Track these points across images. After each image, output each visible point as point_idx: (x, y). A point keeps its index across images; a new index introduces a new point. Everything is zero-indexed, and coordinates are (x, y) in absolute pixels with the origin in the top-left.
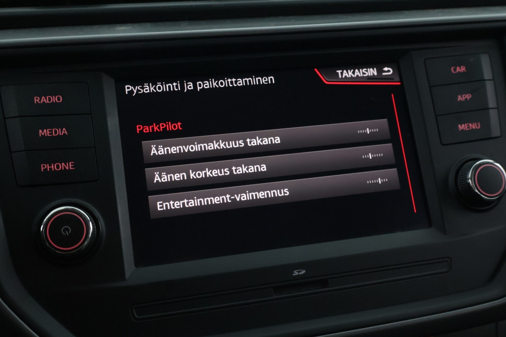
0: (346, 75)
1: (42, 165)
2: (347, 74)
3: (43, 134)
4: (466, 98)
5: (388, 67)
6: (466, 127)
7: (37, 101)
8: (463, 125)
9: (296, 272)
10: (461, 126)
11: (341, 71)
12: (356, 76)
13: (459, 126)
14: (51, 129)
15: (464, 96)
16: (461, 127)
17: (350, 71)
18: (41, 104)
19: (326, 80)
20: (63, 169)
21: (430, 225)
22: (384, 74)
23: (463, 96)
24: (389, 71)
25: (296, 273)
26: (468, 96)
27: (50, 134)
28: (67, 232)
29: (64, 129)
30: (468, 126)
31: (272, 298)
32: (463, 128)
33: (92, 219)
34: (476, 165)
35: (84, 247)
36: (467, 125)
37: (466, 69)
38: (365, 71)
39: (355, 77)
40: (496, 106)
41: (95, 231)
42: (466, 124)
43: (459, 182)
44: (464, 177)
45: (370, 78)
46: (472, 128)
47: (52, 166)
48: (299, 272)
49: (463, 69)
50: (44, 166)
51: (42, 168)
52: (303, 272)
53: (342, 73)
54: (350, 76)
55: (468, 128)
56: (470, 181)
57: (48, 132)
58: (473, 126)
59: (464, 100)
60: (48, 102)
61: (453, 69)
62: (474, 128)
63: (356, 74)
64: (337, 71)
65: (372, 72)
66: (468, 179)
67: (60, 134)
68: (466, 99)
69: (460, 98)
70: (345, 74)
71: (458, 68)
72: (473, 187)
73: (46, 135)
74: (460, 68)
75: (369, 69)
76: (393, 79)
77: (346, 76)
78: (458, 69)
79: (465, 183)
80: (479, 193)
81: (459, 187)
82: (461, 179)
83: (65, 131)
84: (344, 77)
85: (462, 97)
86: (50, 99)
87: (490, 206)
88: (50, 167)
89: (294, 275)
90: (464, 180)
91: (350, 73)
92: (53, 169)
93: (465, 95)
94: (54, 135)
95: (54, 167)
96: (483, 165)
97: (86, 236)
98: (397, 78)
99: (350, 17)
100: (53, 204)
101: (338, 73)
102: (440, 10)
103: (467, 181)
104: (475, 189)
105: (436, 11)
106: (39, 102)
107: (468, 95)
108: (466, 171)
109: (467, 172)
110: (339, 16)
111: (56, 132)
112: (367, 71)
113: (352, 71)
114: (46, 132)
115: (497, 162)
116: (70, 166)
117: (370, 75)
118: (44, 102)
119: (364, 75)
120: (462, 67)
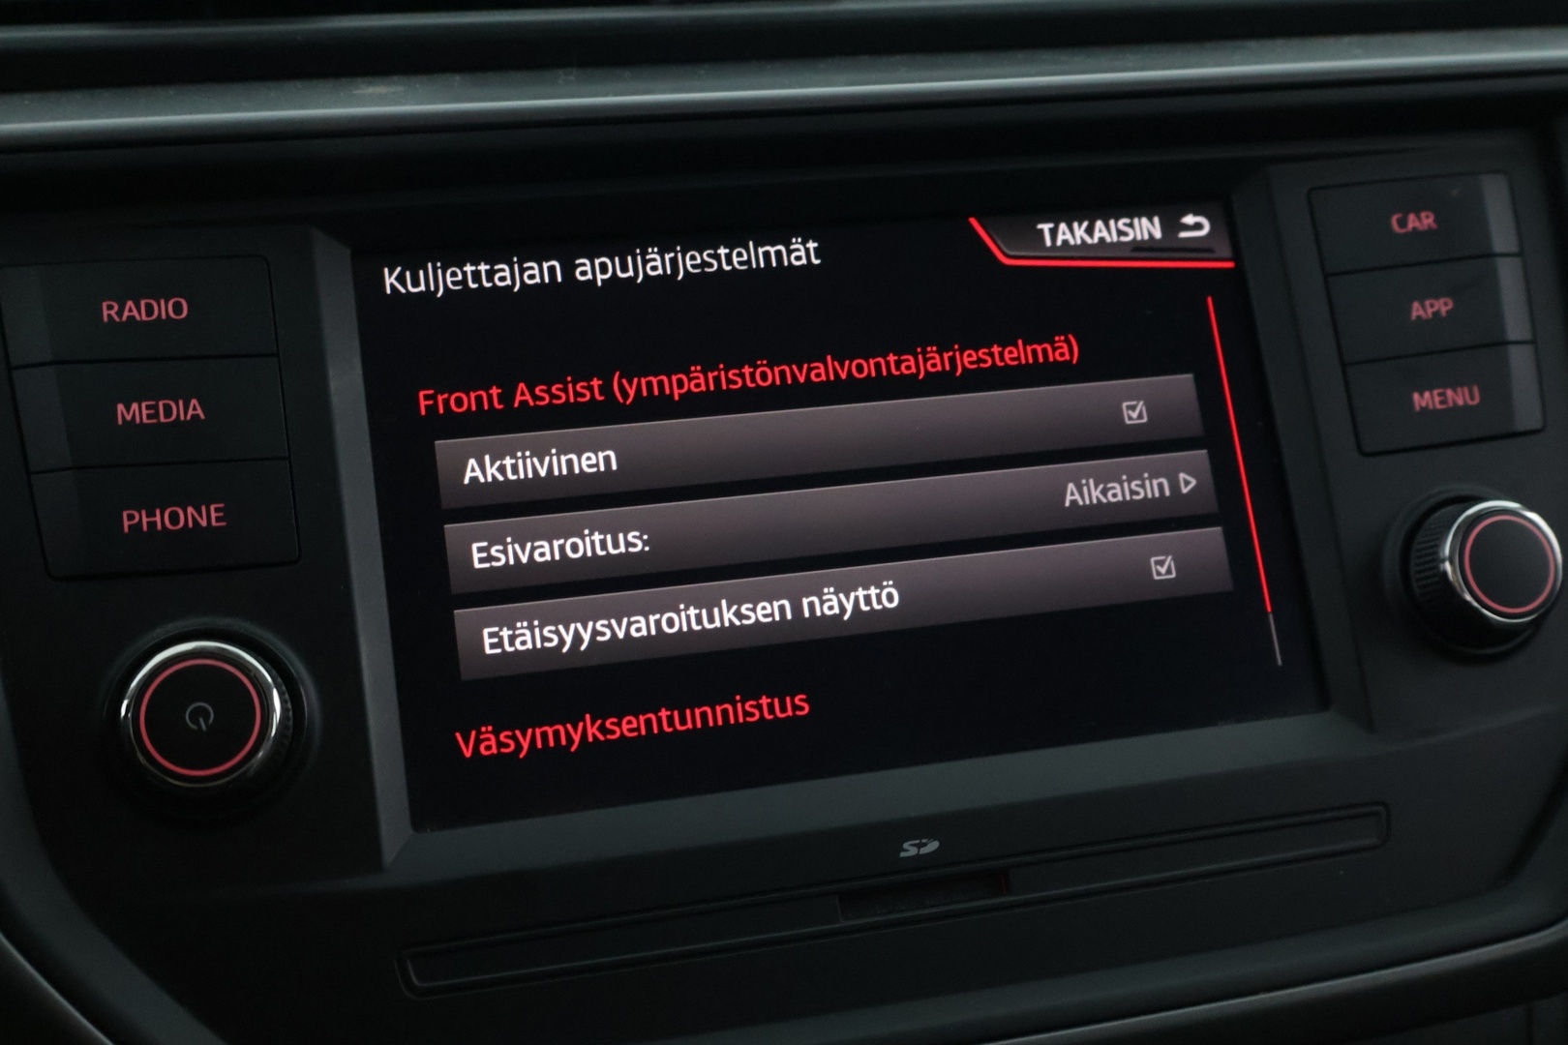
0: (1065, 237)
1: (125, 514)
2: (1068, 236)
3: (129, 418)
4: (1435, 309)
5: (1196, 214)
6: (1437, 399)
7: (109, 316)
8: (1427, 395)
9: (912, 845)
10: (1421, 395)
11: (1051, 225)
12: (1096, 240)
13: (1416, 396)
14: (153, 403)
15: (1432, 306)
16: (1423, 400)
17: (1080, 225)
18: (121, 323)
19: (1005, 255)
20: (190, 524)
21: (1324, 703)
22: (1183, 235)
23: (1427, 303)
24: (1198, 226)
25: (910, 850)
26: (1443, 306)
27: (149, 417)
28: (201, 720)
29: (194, 402)
30: (1442, 398)
31: (837, 926)
32: (1427, 404)
33: (279, 680)
34: (1468, 517)
35: (254, 766)
36: (1439, 395)
37: (1435, 221)
38: (1125, 224)
39: (1093, 245)
40: (1528, 336)
41: (288, 719)
42: (1436, 392)
43: (1413, 569)
44: (1430, 554)
45: (1139, 248)
46: (1454, 402)
47: (155, 516)
48: (920, 846)
49: (1427, 221)
50: (131, 517)
51: (126, 523)
52: (933, 846)
53: (1054, 233)
54: (1079, 242)
55: (1441, 402)
56: (1448, 566)
57: (145, 412)
58: (1459, 397)
59: (1430, 316)
60: (144, 318)
61: (1398, 221)
62: (1460, 402)
63: (1097, 235)
64: (1040, 226)
65: (1147, 228)
66: (1443, 561)
67: (182, 418)
68: (1436, 314)
69: (1417, 310)
70: (1064, 234)
71: (1412, 217)
72: (1456, 584)
73: (138, 420)
74: (1419, 219)
75: (1136, 221)
76: (1210, 250)
77: (1065, 242)
78: (1412, 222)
79: (1431, 572)
80: (1475, 604)
81: (1415, 585)
82: (1422, 560)
83: (195, 408)
84: (1059, 243)
85: (1423, 307)
86: (150, 310)
87: (1510, 645)
88: (149, 519)
89: (903, 854)
90: (1431, 565)
91: (1080, 231)
92: (159, 527)
93: (1433, 301)
94: (162, 419)
95: (161, 519)
96: (1487, 518)
97: (259, 733)
98: (1225, 250)
99: (1079, 59)
100: (159, 633)
101: (1042, 231)
102: (1356, 39)
103: (1437, 568)
104: (1462, 590)
105: (1346, 40)
106: (117, 319)
107: (1442, 301)
108: (1435, 537)
109: (1437, 539)
110: (1046, 55)
111: (168, 412)
112: (1131, 225)
113: (1085, 224)
114: (136, 412)
115: (1532, 509)
116: (210, 516)
117: (1139, 238)
118: (131, 318)
119: (1123, 239)
120: (1423, 214)
